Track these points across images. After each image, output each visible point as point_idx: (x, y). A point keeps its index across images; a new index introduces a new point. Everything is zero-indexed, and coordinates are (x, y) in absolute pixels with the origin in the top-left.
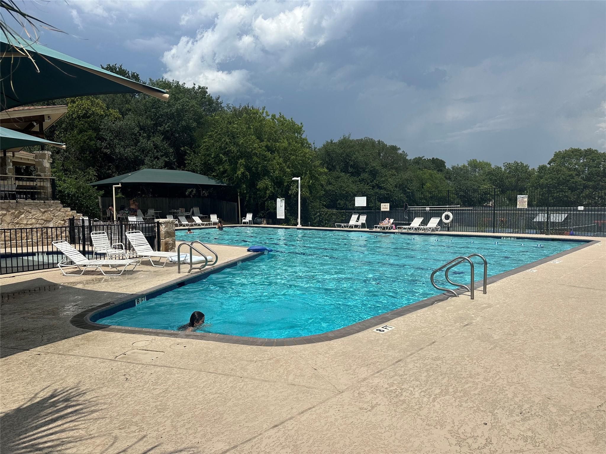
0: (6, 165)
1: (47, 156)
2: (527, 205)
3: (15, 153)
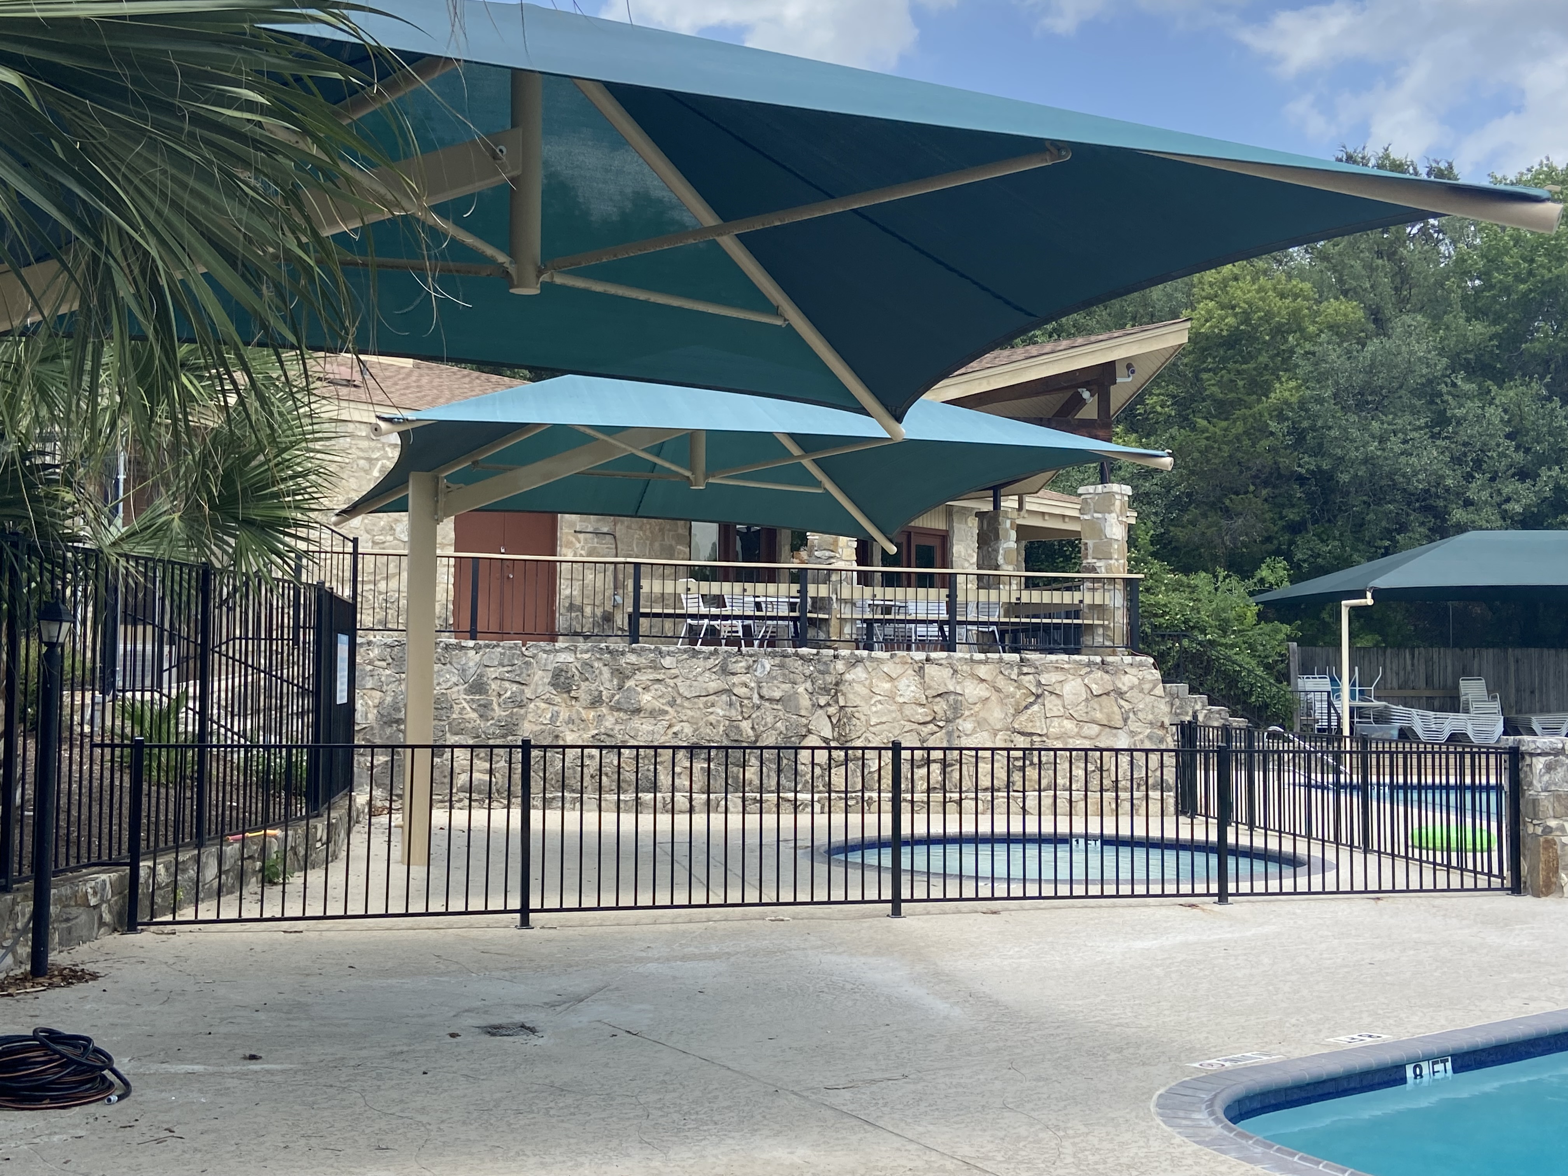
0: (997, 538)
1: (1118, 503)
3: (1027, 499)
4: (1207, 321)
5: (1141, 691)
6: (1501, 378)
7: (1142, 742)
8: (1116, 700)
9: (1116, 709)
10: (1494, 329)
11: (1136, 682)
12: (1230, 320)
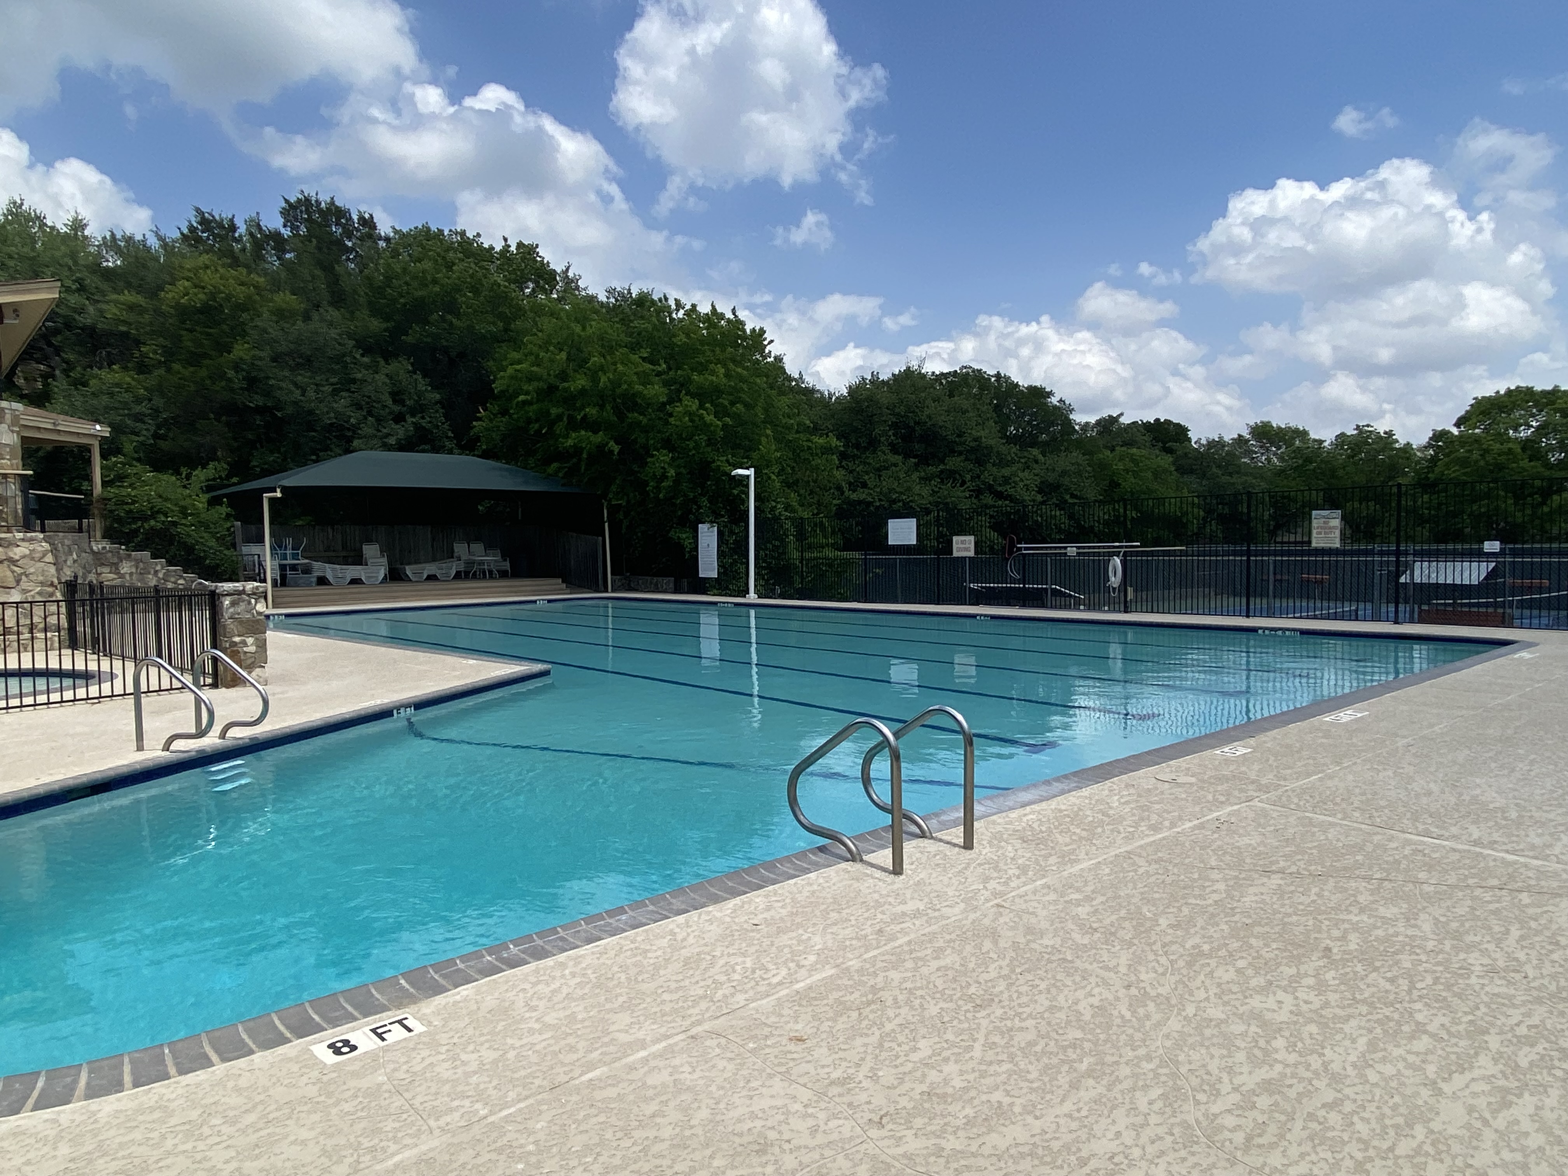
2: (1338, 540)
4: (185, 295)
5: (33, 559)
6: (388, 357)
7: (33, 597)
8: (9, 567)
9: (9, 573)
10: (384, 325)
11: (27, 552)
12: (202, 296)
